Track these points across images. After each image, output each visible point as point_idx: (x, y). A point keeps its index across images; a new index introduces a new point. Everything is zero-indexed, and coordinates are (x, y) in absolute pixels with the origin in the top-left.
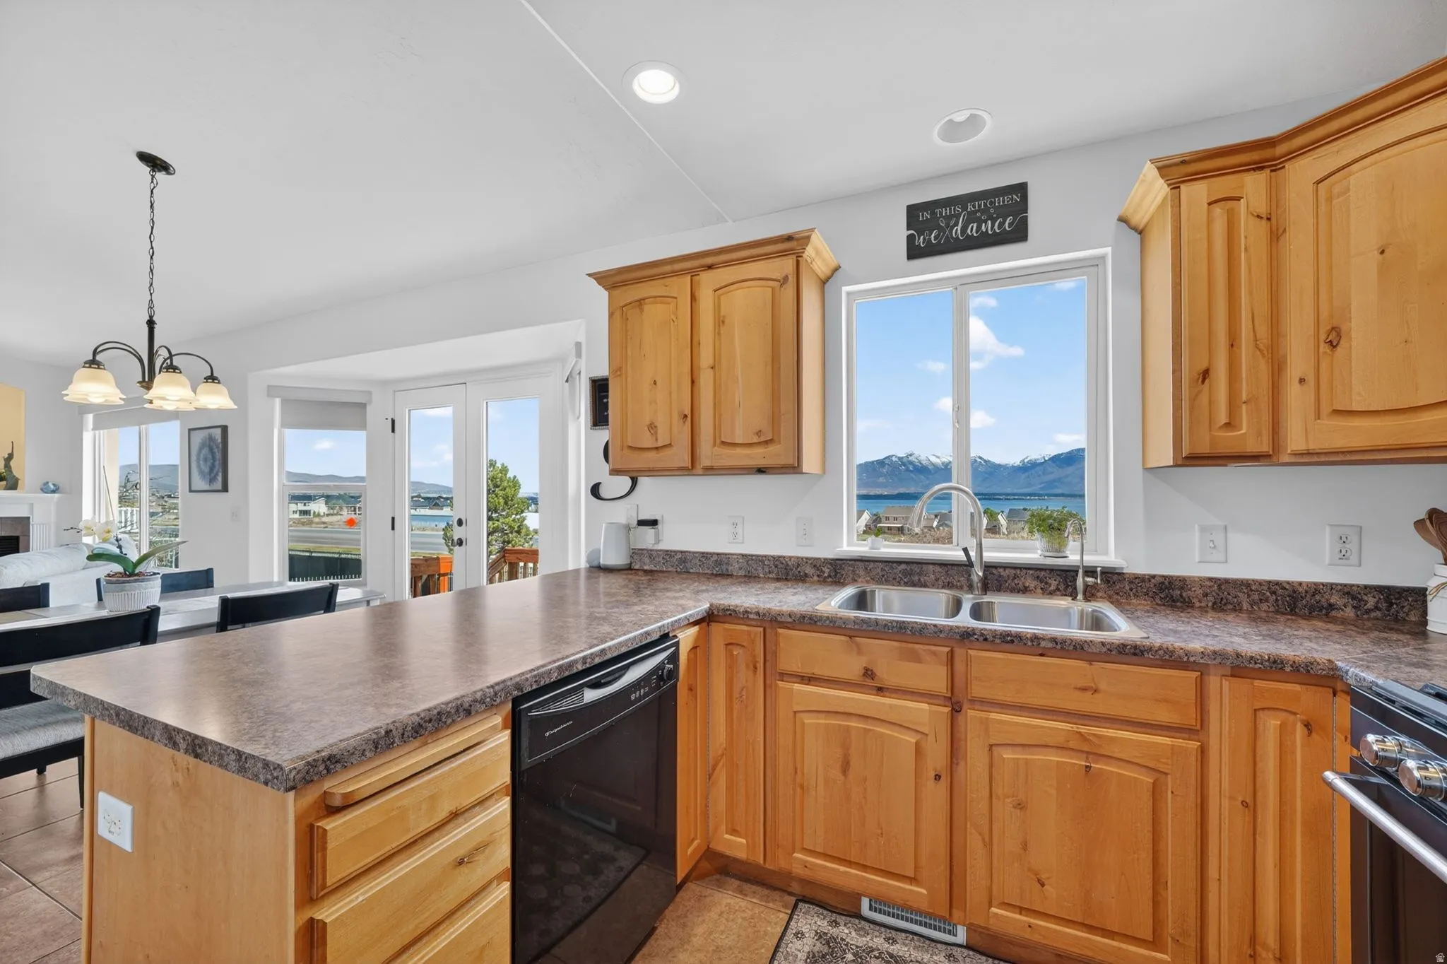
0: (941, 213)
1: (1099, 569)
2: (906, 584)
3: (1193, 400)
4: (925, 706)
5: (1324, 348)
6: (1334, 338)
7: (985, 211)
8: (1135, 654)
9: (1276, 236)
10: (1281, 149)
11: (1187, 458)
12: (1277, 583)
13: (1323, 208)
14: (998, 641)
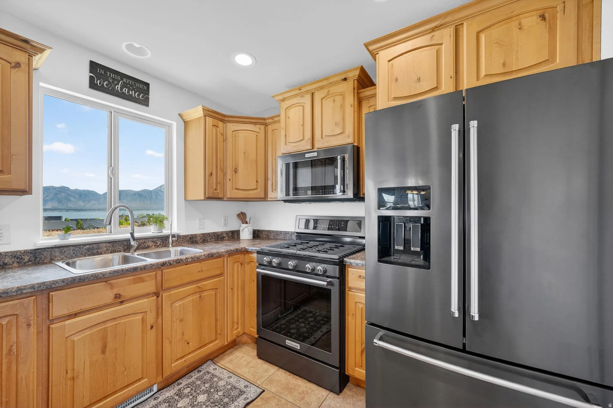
0: (110, 75)
1: (176, 235)
2: (89, 255)
3: (209, 180)
4: (146, 300)
5: (234, 173)
6: (236, 171)
7: (132, 85)
8: (212, 257)
9: (225, 140)
10: (226, 119)
11: (207, 198)
12: (215, 233)
13: (234, 138)
14: (174, 263)
